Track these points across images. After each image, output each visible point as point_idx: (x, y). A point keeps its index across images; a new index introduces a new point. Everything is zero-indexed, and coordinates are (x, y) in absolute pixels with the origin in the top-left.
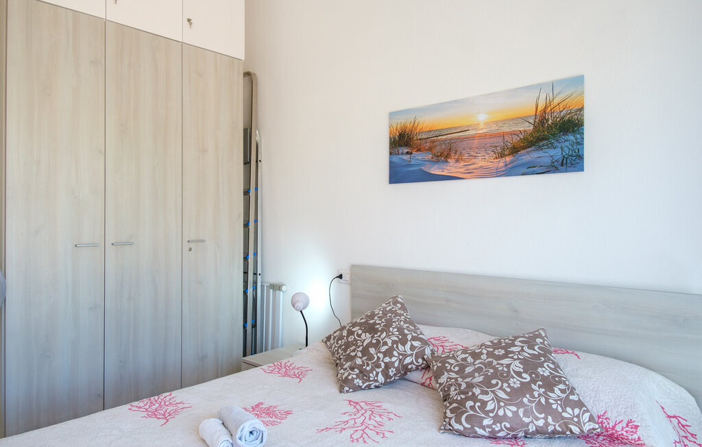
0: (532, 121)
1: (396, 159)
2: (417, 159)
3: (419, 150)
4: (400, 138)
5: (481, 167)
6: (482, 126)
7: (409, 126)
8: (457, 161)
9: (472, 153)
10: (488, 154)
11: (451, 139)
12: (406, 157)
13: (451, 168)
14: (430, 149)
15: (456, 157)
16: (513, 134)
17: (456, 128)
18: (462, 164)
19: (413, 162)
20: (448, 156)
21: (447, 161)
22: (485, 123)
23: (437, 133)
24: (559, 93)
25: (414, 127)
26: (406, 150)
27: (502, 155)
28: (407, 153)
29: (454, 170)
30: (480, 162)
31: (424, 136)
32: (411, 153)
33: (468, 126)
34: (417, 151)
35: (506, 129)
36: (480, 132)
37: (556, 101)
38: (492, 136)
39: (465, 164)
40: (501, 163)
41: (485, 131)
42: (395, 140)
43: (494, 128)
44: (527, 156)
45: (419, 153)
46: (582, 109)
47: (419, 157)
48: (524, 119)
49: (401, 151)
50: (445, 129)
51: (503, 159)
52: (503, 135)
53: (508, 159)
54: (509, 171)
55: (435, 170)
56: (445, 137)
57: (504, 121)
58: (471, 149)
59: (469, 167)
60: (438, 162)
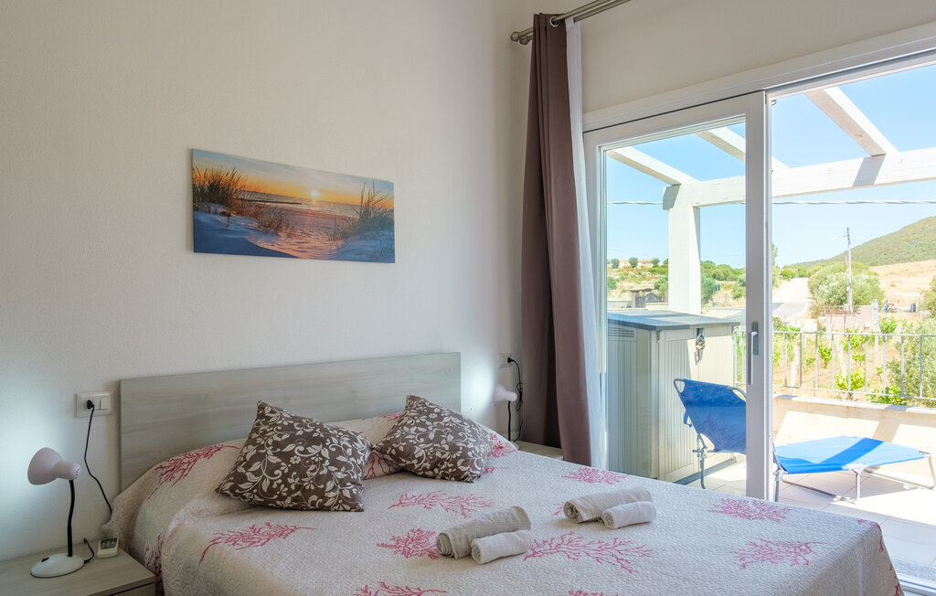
0: (358, 211)
1: (204, 218)
2: (239, 225)
3: (240, 213)
4: (211, 191)
5: (315, 247)
6: (314, 203)
7: (225, 178)
8: (289, 236)
9: (306, 231)
10: (321, 234)
11: (282, 209)
12: (223, 219)
13: (281, 243)
14: (256, 215)
15: (288, 231)
16: (344, 218)
17: (287, 197)
18: (295, 240)
19: (232, 227)
20: (278, 228)
21: (278, 235)
22: (318, 201)
23: (265, 198)
24: (378, 192)
25: (231, 182)
26: (221, 210)
27: (334, 238)
28: (223, 214)
29: (285, 246)
30: (313, 242)
31: (247, 197)
32: (229, 215)
33: (300, 199)
34: (238, 214)
35: (337, 212)
36: (313, 209)
37: (377, 198)
38: (325, 216)
39: (299, 241)
40: (333, 246)
41: (317, 209)
42: (202, 190)
43: (326, 209)
44: (356, 243)
45: (239, 217)
46: (393, 211)
47: (239, 222)
48: (353, 207)
49: (213, 209)
50: (274, 195)
51: (335, 243)
52: (335, 218)
53: (340, 243)
54: (340, 256)
55: (263, 243)
56: (274, 205)
57: (336, 204)
58: (304, 225)
59: (303, 245)
60: (266, 233)
